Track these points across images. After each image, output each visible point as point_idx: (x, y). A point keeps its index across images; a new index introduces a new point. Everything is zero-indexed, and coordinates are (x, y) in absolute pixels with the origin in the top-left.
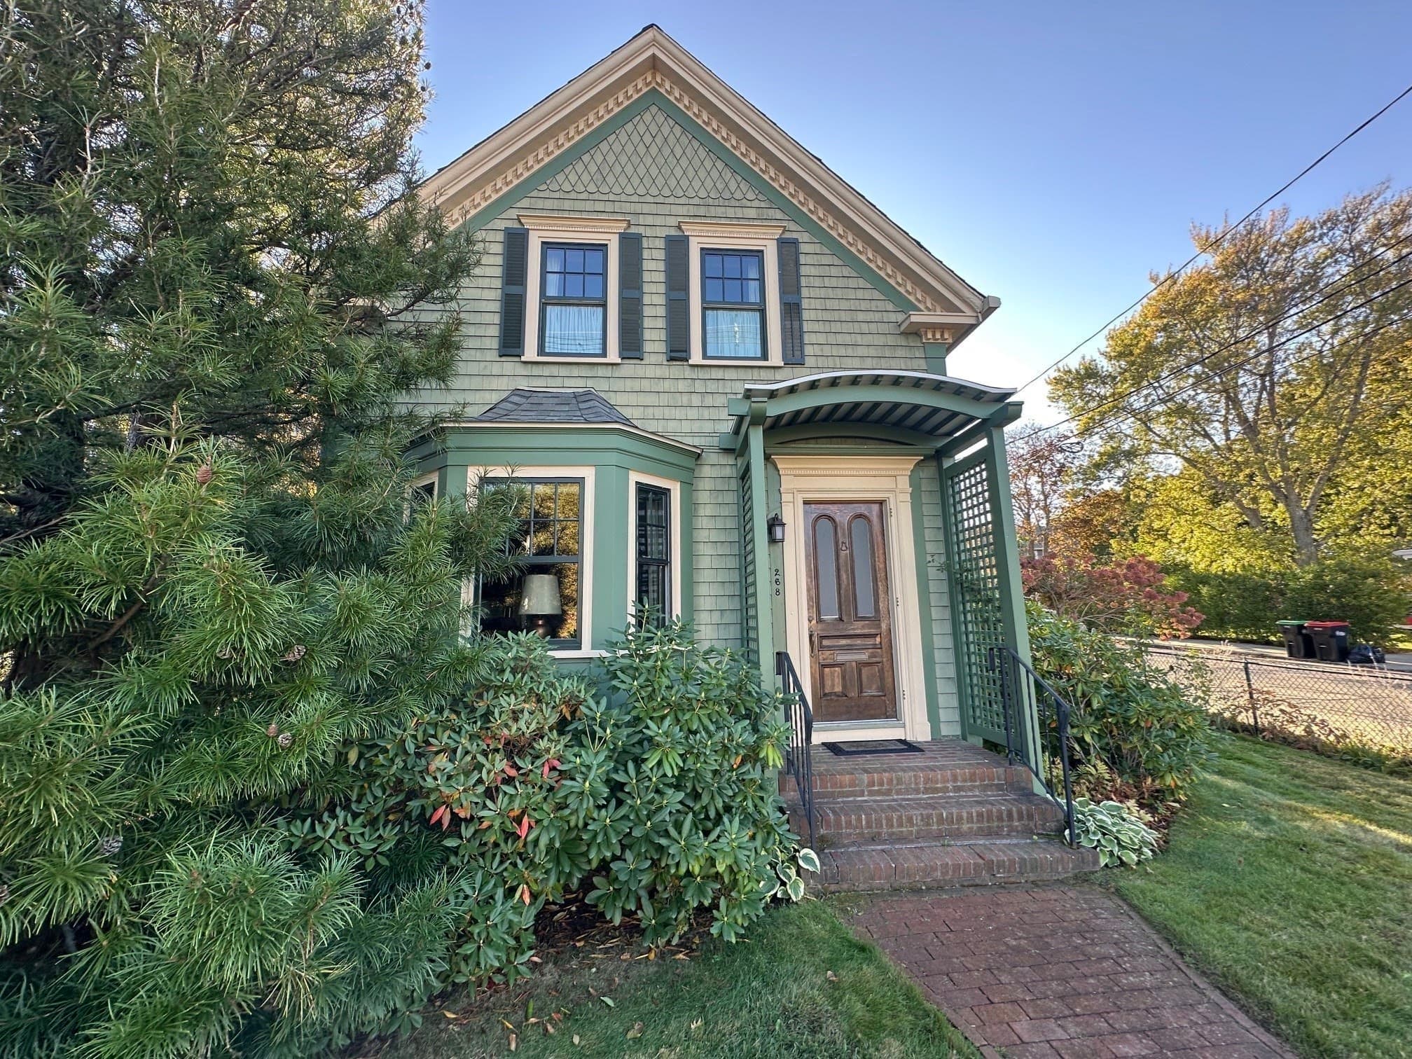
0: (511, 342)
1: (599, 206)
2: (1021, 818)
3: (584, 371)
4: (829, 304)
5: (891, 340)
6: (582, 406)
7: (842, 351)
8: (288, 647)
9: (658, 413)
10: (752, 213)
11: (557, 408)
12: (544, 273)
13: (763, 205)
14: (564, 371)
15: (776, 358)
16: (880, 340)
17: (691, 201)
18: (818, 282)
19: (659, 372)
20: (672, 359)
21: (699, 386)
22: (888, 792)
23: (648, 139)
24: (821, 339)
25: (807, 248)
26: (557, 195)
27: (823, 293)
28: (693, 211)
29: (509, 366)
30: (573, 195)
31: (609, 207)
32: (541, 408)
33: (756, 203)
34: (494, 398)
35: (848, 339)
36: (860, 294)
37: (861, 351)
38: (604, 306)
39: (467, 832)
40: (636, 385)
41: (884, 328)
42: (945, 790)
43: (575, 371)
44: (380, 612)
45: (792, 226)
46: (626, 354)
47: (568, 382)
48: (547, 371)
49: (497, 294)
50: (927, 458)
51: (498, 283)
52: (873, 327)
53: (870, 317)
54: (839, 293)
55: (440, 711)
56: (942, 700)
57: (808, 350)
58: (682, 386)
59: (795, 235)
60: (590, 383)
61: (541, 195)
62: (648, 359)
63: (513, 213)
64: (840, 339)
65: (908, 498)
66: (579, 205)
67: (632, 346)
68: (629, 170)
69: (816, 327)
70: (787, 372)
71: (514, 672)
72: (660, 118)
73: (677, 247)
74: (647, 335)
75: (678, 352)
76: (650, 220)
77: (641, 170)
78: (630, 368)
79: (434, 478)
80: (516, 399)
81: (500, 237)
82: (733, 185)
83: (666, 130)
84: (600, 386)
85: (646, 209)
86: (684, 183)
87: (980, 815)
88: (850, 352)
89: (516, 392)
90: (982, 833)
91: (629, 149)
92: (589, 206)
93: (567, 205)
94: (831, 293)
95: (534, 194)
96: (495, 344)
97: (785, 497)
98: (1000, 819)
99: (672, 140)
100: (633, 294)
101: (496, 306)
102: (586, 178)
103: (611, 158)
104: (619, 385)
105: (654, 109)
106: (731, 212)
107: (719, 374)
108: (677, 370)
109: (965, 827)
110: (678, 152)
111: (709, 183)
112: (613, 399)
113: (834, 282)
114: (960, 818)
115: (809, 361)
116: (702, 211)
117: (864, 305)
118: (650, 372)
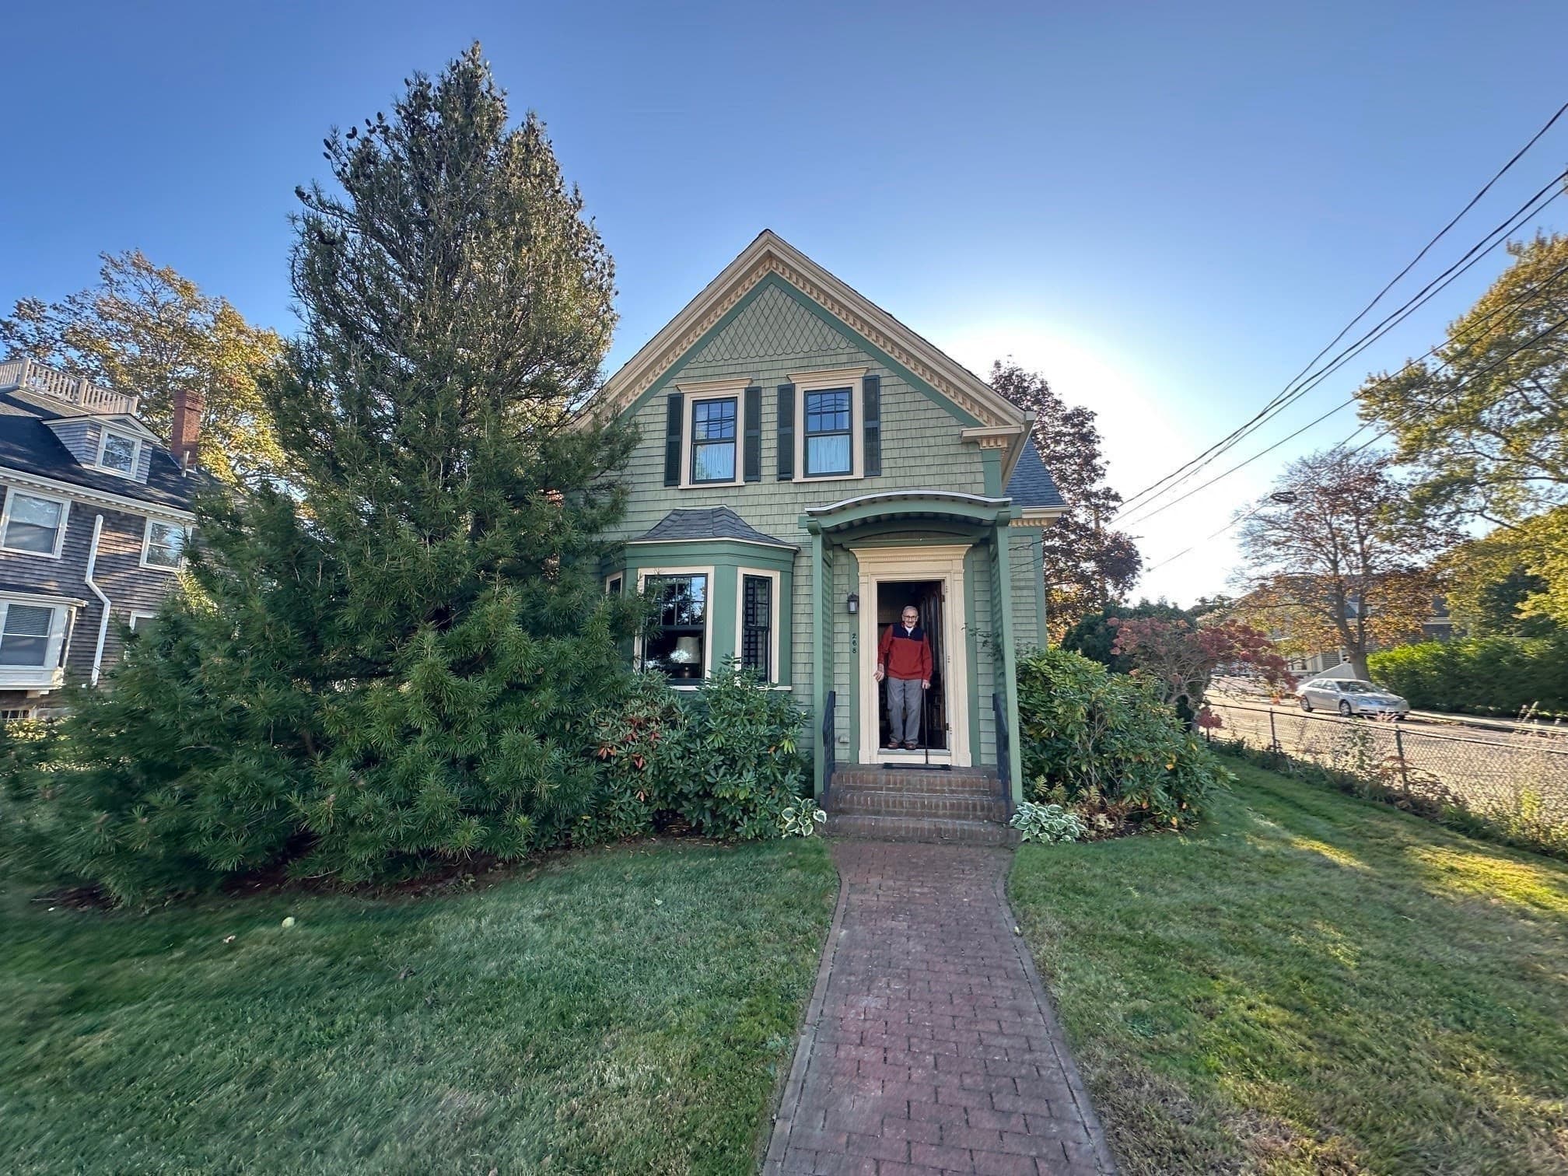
0: (672, 476)
1: (731, 369)
2: (982, 809)
3: (720, 493)
4: (903, 425)
5: (953, 450)
6: (716, 520)
7: (912, 462)
8: (538, 668)
9: (770, 520)
10: (844, 359)
11: (699, 522)
12: (694, 423)
13: (853, 350)
14: (706, 494)
15: (859, 472)
16: (946, 450)
17: (799, 356)
18: (894, 408)
19: (772, 489)
20: (780, 479)
21: (800, 499)
22: (900, 790)
23: (767, 312)
24: (896, 453)
25: (887, 379)
26: (703, 365)
27: (898, 417)
28: (798, 363)
29: (671, 493)
30: (714, 364)
31: (739, 369)
32: (689, 523)
33: (847, 350)
34: (662, 516)
35: (917, 452)
36: (929, 414)
37: (927, 461)
38: (735, 442)
39: (614, 762)
40: (756, 500)
41: (949, 440)
42: (943, 791)
43: (714, 493)
44: (574, 656)
45: (876, 365)
46: (748, 478)
47: (709, 502)
48: (695, 494)
49: (663, 443)
50: (975, 546)
51: (664, 435)
52: (939, 441)
53: (937, 432)
54: (911, 415)
55: (607, 707)
56: (983, 737)
57: (885, 464)
58: (788, 499)
59: (877, 373)
60: (724, 501)
61: (693, 366)
62: (764, 480)
63: (674, 383)
64: (910, 453)
65: (961, 577)
66: (717, 371)
67: (753, 472)
68: (753, 339)
69: (891, 444)
70: (867, 483)
71: (643, 689)
72: (776, 294)
73: (786, 393)
74: (764, 462)
75: (785, 472)
76: (767, 375)
77: (762, 337)
78: (752, 488)
79: (620, 576)
80: (673, 517)
81: (665, 401)
82: (830, 338)
83: (780, 302)
84: (729, 503)
85: (764, 366)
86: (793, 342)
87: (952, 805)
88: (918, 462)
89: (675, 512)
90: (952, 816)
91: (754, 322)
92: (725, 370)
93: (710, 371)
94: (904, 416)
95: (688, 366)
96: (662, 478)
97: (862, 579)
98: (967, 808)
99: (784, 310)
100: (754, 433)
101: (663, 451)
102: (723, 349)
103: (741, 330)
104: (743, 501)
105: (772, 287)
106: (827, 360)
107: (815, 488)
108: (785, 487)
109: (941, 812)
110: (789, 318)
111: (812, 340)
112: (739, 512)
113: (907, 407)
114: (937, 806)
115: (885, 473)
116: (805, 362)
117: (932, 423)
118: (765, 490)
